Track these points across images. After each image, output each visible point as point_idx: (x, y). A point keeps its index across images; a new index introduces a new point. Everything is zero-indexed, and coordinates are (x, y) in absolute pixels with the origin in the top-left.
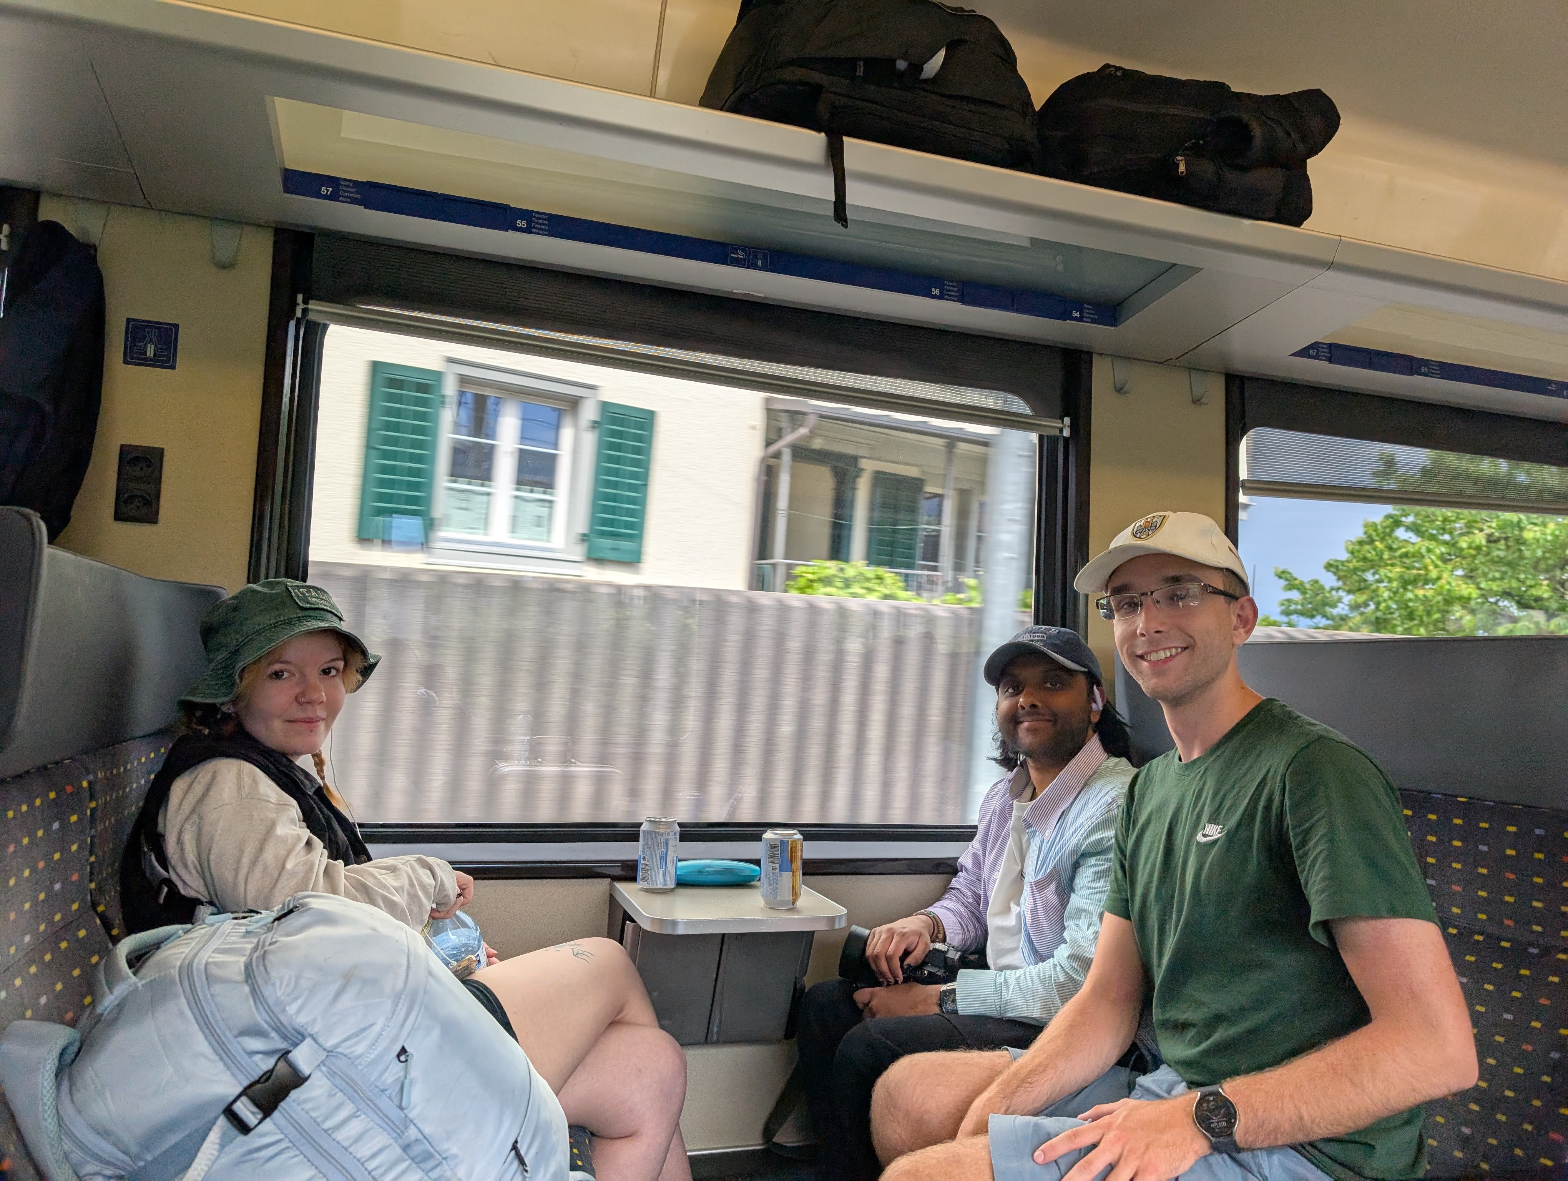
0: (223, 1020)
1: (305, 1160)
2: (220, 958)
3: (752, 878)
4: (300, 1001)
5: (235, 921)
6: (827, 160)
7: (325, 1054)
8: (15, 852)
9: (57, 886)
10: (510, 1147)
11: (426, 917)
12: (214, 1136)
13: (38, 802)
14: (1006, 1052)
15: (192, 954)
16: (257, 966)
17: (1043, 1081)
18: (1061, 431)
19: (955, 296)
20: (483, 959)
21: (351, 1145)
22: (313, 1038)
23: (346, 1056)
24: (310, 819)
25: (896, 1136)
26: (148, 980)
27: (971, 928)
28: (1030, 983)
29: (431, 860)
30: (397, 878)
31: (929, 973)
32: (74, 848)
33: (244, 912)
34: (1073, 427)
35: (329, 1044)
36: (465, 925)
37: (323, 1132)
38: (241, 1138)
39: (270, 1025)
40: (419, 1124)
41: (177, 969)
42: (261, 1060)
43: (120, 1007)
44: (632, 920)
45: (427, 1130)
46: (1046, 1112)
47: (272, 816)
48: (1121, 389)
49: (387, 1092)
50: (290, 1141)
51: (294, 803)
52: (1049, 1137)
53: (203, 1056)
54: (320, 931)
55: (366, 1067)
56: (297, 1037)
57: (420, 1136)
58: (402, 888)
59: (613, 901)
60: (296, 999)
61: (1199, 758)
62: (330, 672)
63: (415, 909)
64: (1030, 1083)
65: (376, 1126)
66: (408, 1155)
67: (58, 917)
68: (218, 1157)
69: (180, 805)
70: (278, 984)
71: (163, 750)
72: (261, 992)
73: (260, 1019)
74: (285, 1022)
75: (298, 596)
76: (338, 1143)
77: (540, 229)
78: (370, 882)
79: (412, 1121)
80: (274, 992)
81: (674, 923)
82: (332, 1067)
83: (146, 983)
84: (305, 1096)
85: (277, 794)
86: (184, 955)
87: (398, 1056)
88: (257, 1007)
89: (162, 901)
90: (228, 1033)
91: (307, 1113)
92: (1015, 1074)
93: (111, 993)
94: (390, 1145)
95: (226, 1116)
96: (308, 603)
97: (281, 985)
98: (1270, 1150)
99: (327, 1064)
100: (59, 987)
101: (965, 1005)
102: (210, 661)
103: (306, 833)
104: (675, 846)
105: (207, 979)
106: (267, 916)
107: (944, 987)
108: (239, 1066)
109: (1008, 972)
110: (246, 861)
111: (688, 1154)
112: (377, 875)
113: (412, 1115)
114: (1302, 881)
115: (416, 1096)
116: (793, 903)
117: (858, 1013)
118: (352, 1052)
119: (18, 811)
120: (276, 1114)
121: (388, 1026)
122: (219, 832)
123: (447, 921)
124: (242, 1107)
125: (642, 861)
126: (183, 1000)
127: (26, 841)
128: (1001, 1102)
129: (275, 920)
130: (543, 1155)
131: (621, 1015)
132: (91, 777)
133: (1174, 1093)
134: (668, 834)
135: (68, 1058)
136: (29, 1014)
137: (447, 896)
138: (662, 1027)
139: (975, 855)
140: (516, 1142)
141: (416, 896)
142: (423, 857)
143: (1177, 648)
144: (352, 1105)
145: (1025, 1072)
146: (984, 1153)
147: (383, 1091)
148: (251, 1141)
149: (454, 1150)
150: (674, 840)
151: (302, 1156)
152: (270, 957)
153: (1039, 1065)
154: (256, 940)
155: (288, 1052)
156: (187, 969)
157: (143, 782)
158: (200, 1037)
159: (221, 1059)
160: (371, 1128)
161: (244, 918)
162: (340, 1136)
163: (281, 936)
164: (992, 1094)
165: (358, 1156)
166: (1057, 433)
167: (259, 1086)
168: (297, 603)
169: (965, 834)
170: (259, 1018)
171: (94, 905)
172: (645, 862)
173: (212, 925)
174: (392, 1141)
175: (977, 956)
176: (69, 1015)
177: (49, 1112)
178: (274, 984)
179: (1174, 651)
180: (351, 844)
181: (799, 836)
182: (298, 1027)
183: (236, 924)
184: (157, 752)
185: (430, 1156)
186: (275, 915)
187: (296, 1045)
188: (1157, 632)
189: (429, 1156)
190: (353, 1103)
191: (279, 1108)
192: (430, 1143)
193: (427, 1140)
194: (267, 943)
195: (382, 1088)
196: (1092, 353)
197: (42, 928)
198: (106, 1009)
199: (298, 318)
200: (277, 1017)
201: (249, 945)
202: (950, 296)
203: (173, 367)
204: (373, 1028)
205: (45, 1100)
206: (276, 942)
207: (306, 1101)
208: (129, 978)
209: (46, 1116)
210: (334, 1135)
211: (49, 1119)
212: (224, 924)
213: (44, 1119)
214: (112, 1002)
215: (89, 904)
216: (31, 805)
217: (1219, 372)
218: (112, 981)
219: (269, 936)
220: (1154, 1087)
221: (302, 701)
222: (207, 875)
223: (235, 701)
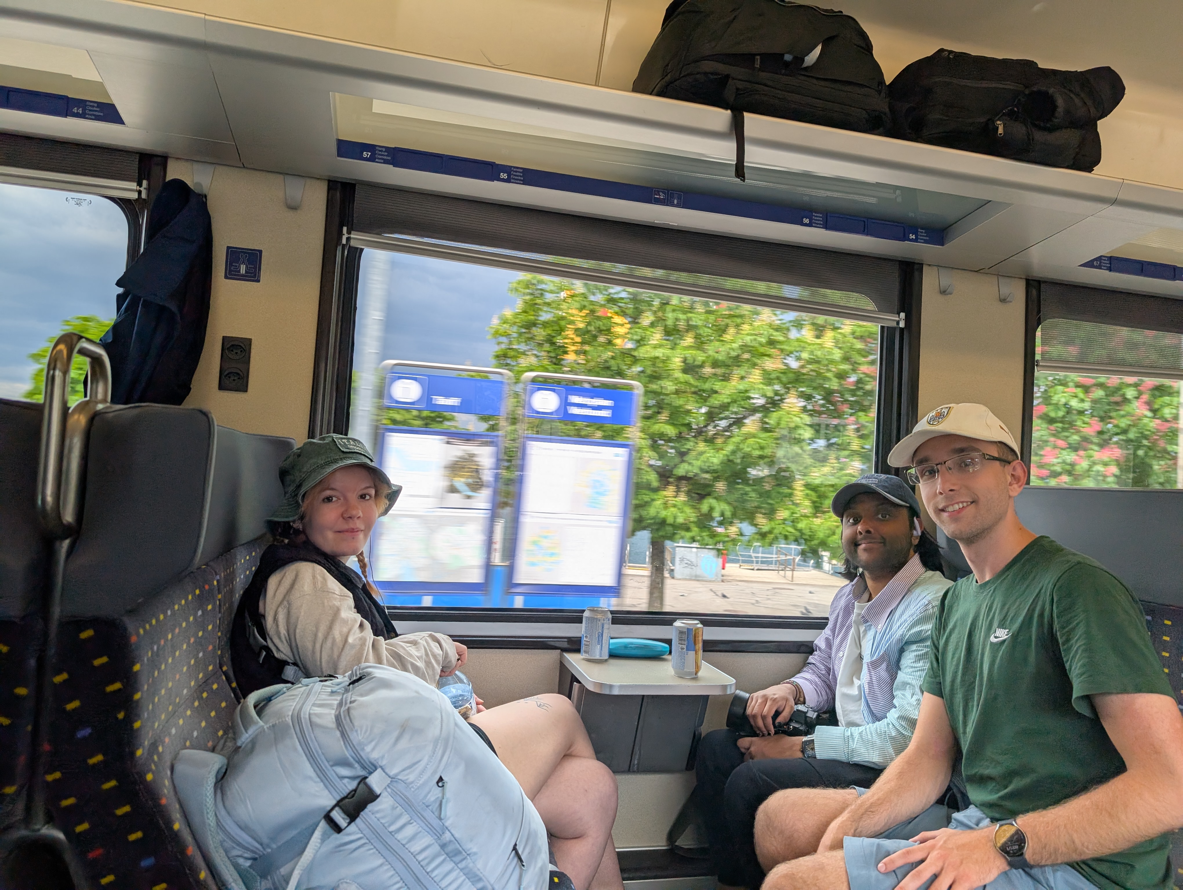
0: (323, 754)
1: (377, 852)
2: (317, 710)
3: (663, 653)
5: (322, 683)
6: (731, 130)
7: (390, 779)
8: (179, 633)
9: (201, 655)
10: (512, 848)
11: (438, 677)
12: (317, 834)
13: (190, 597)
14: (853, 790)
15: (298, 707)
16: (345, 717)
17: (881, 811)
18: (898, 323)
19: (820, 224)
20: (474, 705)
21: (407, 843)
22: (382, 769)
23: (403, 781)
24: (359, 608)
25: (773, 847)
26: (270, 724)
27: (824, 693)
28: (870, 737)
29: (439, 636)
30: (418, 650)
31: (794, 727)
32: (210, 627)
33: (325, 677)
34: (907, 320)
35: (392, 773)
36: (461, 681)
37: (389, 834)
38: (336, 835)
39: (354, 760)
40: (452, 831)
41: (290, 717)
42: (348, 782)
43: (253, 743)
44: (579, 682)
45: (457, 835)
46: (884, 835)
47: (337, 604)
48: (944, 292)
49: (430, 808)
50: (367, 839)
51: (351, 595)
52: (888, 854)
53: (311, 778)
54: (383, 693)
55: (416, 789)
56: (372, 767)
57: (453, 839)
58: (422, 657)
59: (563, 668)
60: (371, 742)
61: (991, 580)
62: (365, 497)
63: (431, 673)
64: (872, 812)
65: (424, 831)
66: (444, 850)
67: (201, 676)
68: (320, 848)
69: (274, 595)
70: (359, 732)
72: (349, 736)
73: (348, 754)
74: (364, 757)
75: (340, 445)
76: (399, 841)
77: (517, 180)
78: (401, 652)
79: (447, 828)
80: (356, 737)
81: (611, 687)
82: (393, 788)
83: (269, 726)
84: (376, 809)
85: (340, 589)
86: (293, 707)
87: (438, 783)
88: (346, 747)
89: (261, 664)
90: (326, 764)
91: (378, 820)
92: (861, 806)
93: (247, 732)
94: (432, 844)
95: (326, 820)
96: (348, 448)
97: (361, 731)
100: (203, 724)
101: (821, 752)
103: (359, 617)
104: (609, 629)
105: (311, 726)
106: (342, 679)
107: (805, 739)
108: (334, 787)
109: (853, 728)
110: (320, 635)
111: (617, 850)
112: (404, 647)
113: (448, 823)
114: (1067, 668)
115: (449, 810)
116: (696, 674)
117: (742, 756)
118: (407, 779)
119: (180, 604)
120: (358, 820)
121: (431, 762)
122: (302, 614)
123: (449, 677)
124: (336, 814)
125: (585, 639)
126: (295, 740)
127: (184, 624)
129: (350, 684)
130: (533, 855)
131: (571, 750)
132: (218, 577)
133: (981, 825)
134: (604, 620)
135: (220, 777)
136: (188, 744)
137: (450, 662)
138: (599, 758)
139: (827, 640)
140: (516, 845)
141: (431, 663)
142: (433, 633)
144: (408, 816)
145: (868, 804)
146: (842, 863)
147: (427, 806)
148: (342, 838)
149: (475, 850)
150: (608, 624)
151: (375, 850)
152: (352, 712)
153: (878, 800)
154: (339, 698)
155: (366, 778)
156: (297, 717)
157: (242, 576)
158: (307, 764)
159: (322, 781)
161: (326, 681)
162: (400, 836)
163: (357, 696)
164: (845, 818)
165: (412, 851)
166: (894, 324)
167: (347, 800)
168: (340, 449)
169: (819, 624)
170: (346, 753)
171: (221, 667)
172: (587, 639)
173: (308, 686)
174: (434, 841)
175: (827, 715)
176: (210, 744)
177: (210, 814)
178: (357, 731)
180: (386, 626)
181: (700, 626)
182: (373, 761)
183: (323, 686)
184: (250, 554)
185: (460, 853)
186: (346, 680)
187: (370, 773)
188: (950, 490)
189: (458, 853)
190: (408, 814)
191: (360, 816)
192: (459, 843)
193: (457, 841)
194: (348, 701)
195: (427, 804)
196: (922, 264)
197: (193, 683)
198: (243, 743)
199: (343, 245)
200: (359, 753)
201: (335, 701)
202: (818, 224)
203: (258, 281)
204: (421, 762)
205: (208, 805)
206: (354, 701)
207: (377, 812)
208: (257, 723)
209: (209, 816)
210: (396, 836)
211: (211, 819)
212: (315, 685)
213: (208, 819)
214: (247, 738)
215: (218, 666)
216: (187, 600)
217: (1021, 278)
218: (247, 722)
219: (349, 696)
220: (966, 821)
221: (347, 517)
222: (294, 644)
223: (302, 518)
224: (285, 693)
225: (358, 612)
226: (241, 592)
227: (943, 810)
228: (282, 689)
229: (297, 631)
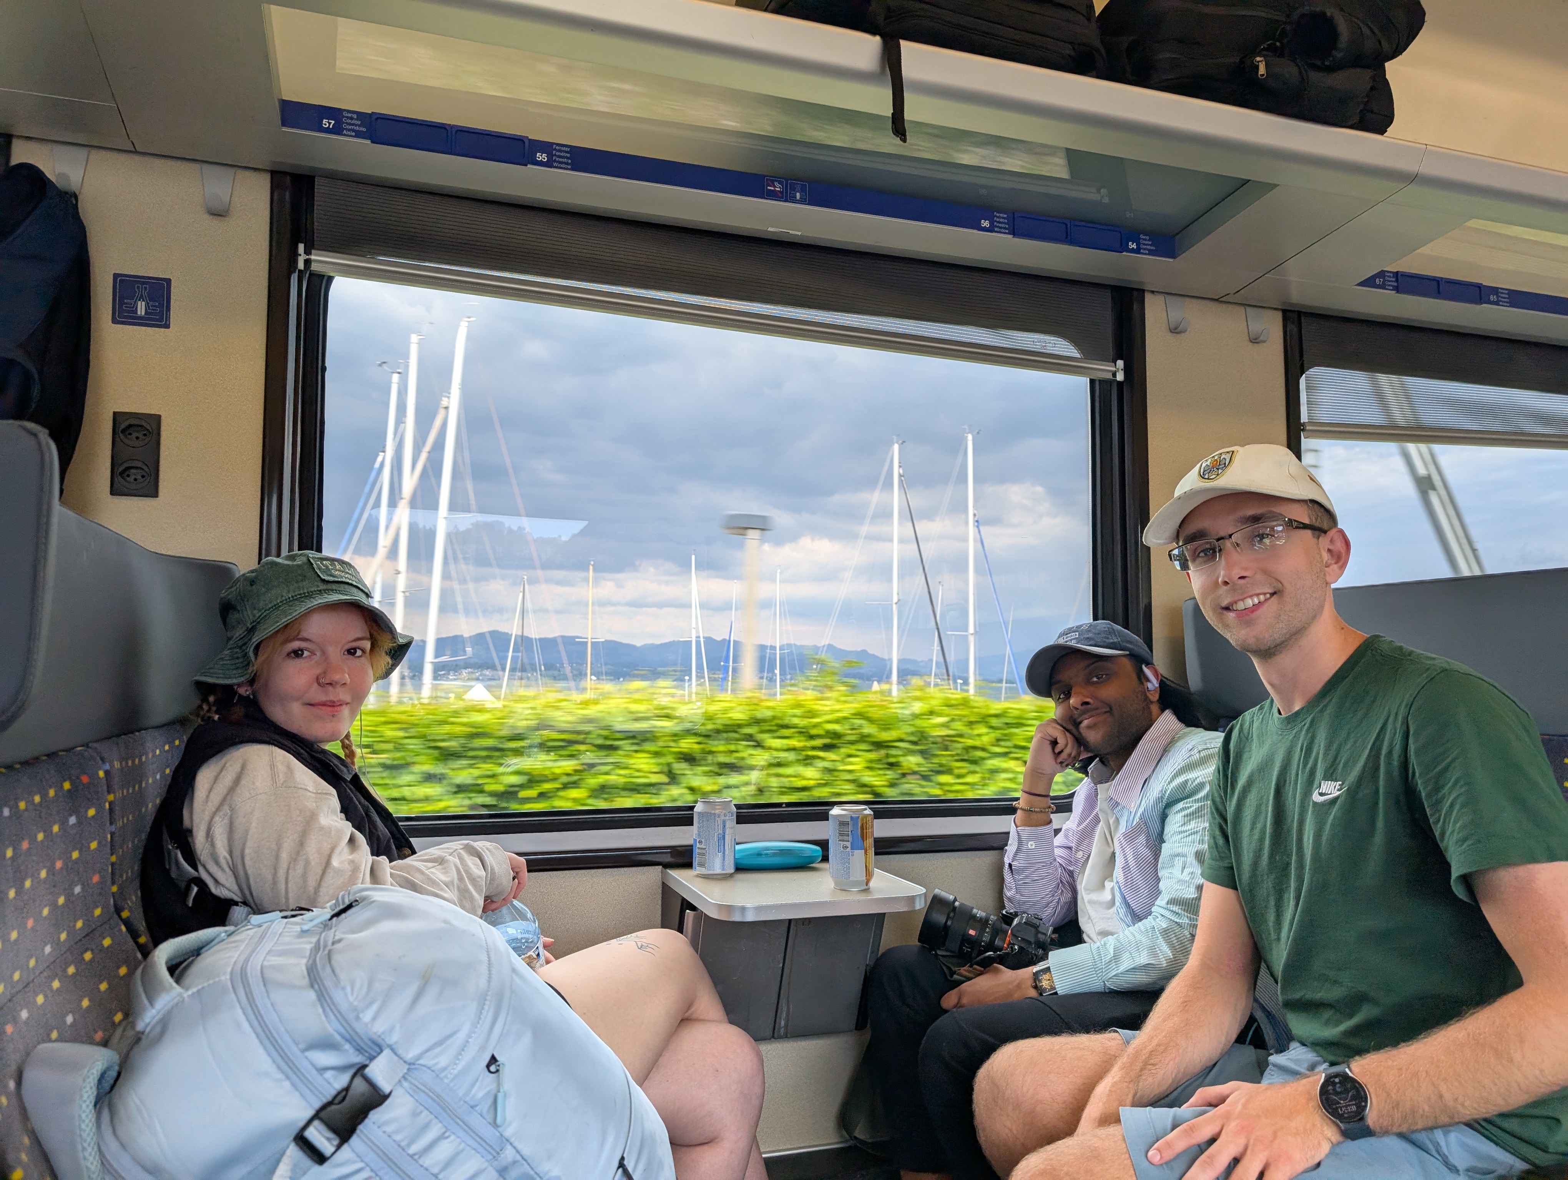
0: (287, 1032)
2: (275, 960)
3: (814, 860)
4: (375, 1007)
5: (286, 920)
6: (883, 67)
7: (407, 1067)
8: (29, 849)
9: (78, 889)
10: (616, 1164)
12: (284, 1170)
13: (52, 793)
14: (1116, 1034)
15: (242, 958)
16: (323, 968)
17: (1167, 1062)
18: (1114, 375)
19: (1006, 228)
21: (441, 1171)
22: (392, 1049)
23: (429, 1068)
25: (1007, 1131)
26: (195, 990)
30: (446, 872)
32: (94, 845)
33: (292, 910)
34: (1127, 370)
35: (410, 1055)
37: (409, 1158)
38: (317, 1168)
39: (343, 1037)
40: (516, 1144)
41: (228, 977)
42: (333, 1076)
43: (164, 1024)
44: (693, 908)
45: (526, 1151)
47: (311, 805)
48: (1176, 329)
49: (477, 1108)
50: (372, 1170)
51: (334, 792)
53: (267, 1075)
54: (387, 926)
55: (453, 1080)
56: (374, 1049)
57: (519, 1158)
58: (452, 882)
59: (667, 892)
60: (371, 1003)
61: (1302, 709)
62: (355, 652)
65: (469, 1148)
67: (79, 924)
69: (208, 796)
70: (349, 989)
71: (177, 743)
72: (331, 998)
73: (331, 1029)
74: (361, 1031)
75: (320, 569)
76: (427, 1169)
77: (562, 163)
78: (418, 878)
79: (507, 1140)
81: (743, 909)
82: (413, 1081)
83: (193, 994)
84: (385, 1118)
85: (315, 782)
86: (234, 960)
87: (488, 1066)
88: (326, 1016)
89: (190, 905)
90: (294, 1048)
91: (389, 1136)
92: (1135, 1057)
93: (153, 1006)
94: (485, 1169)
95: (297, 1144)
96: (331, 575)
97: (352, 989)
98: (1445, 1128)
99: (409, 1078)
100: (85, 1003)
101: (1064, 984)
102: (229, 639)
103: (348, 827)
104: (733, 828)
105: (265, 985)
106: (321, 914)
107: (1037, 968)
108: (310, 1087)
110: (284, 856)
112: (423, 869)
113: (508, 1133)
114: (1437, 834)
115: (509, 1110)
116: (867, 884)
118: (436, 1064)
119: (30, 802)
120: (355, 1140)
121: (475, 1032)
122: (254, 824)
124: (316, 1133)
126: (239, 1012)
127: (40, 836)
128: (1128, 1087)
129: (332, 917)
130: (651, 1172)
131: (690, 1012)
132: (107, 767)
134: (725, 816)
135: (107, 1086)
136: (54, 1035)
138: (731, 1022)
140: (623, 1158)
141: (467, 890)
143: (1265, 594)
144: (440, 1125)
147: (472, 1107)
148: (328, 1172)
149: (555, 1173)
150: (731, 822)
152: (337, 959)
153: (1159, 1045)
154: (314, 940)
155: (365, 1066)
156: (241, 976)
157: (158, 777)
158: (261, 1052)
159: (288, 1078)
160: (463, 1150)
161: (293, 916)
162: (428, 1161)
163: (345, 933)
166: (1109, 377)
167: (333, 1107)
168: (319, 576)
170: (328, 1027)
171: (118, 910)
172: (702, 846)
173: (260, 926)
174: (486, 1164)
176: (99, 1036)
177: (90, 1150)
178: (344, 988)
179: (1262, 598)
180: (392, 837)
181: (868, 812)
182: (375, 1037)
183: (287, 923)
184: (171, 743)
186: (327, 913)
187: (372, 1058)
188: (1241, 578)
190: (440, 1122)
191: (358, 1131)
192: (529, 1164)
193: (525, 1160)
194: (330, 943)
195: (472, 1103)
196: (1144, 291)
197: (63, 936)
198: (149, 1024)
199: (300, 271)
200: (351, 1027)
201: (307, 945)
202: (1001, 228)
203: (167, 326)
204: (458, 1035)
205: (84, 1135)
206: (340, 941)
207: (386, 1123)
208: (172, 987)
209: (87, 1154)
210: (421, 1161)
211: (91, 1159)
212: (273, 921)
213: (85, 1158)
214: (154, 1017)
215: (112, 909)
216: (44, 796)
217: (1276, 309)
218: (152, 992)
219: (330, 935)
220: (1293, 1066)
221: (323, 682)
222: (241, 873)
223: (252, 682)
224: (223, 940)
225: (347, 820)
226: (158, 801)
227: (1249, 1053)
228: (218, 935)
229: (247, 851)
